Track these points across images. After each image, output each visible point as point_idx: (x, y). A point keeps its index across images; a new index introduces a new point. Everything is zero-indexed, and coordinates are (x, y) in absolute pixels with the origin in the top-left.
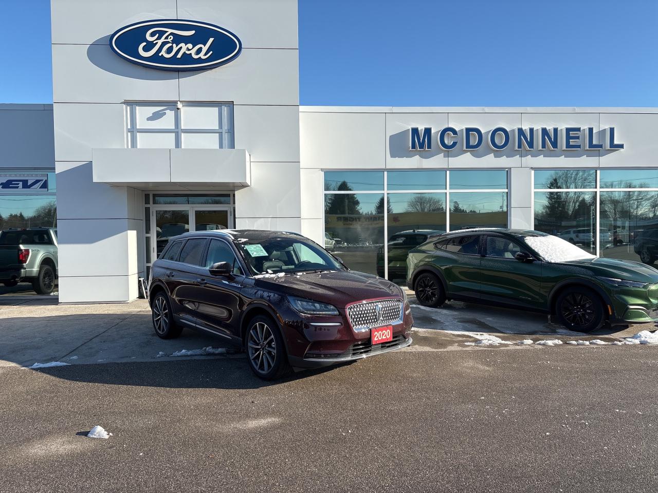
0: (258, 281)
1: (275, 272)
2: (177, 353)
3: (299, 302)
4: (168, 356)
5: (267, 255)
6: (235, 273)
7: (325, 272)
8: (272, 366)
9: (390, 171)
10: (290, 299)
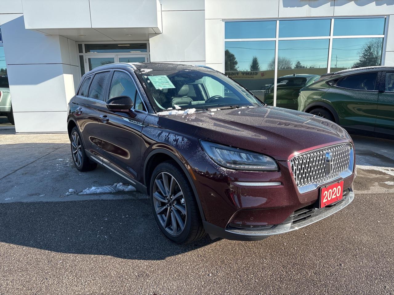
0: (161, 118)
1: (183, 108)
2: (87, 191)
3: (218, 150)
4: (77, 194)
5: (174, 87)
6: (137, 108)
7: (243, 108)
8: (183, 228)
9: (282, 20)
10: (205, 145)
